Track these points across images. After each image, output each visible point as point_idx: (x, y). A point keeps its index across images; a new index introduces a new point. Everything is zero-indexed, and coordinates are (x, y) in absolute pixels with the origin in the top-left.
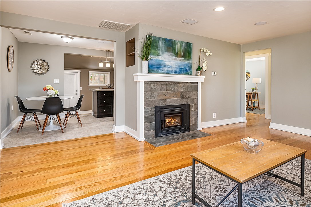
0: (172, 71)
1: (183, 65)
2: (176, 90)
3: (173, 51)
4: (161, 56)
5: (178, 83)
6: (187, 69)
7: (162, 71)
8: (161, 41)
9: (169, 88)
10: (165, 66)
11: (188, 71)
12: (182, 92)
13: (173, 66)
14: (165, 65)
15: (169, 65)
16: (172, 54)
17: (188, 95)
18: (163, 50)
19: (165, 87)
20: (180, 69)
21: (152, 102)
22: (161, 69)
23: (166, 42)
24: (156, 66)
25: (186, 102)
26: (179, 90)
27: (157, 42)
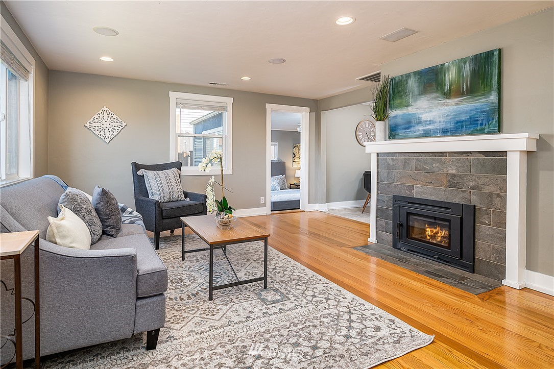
0: (436, 130)
1: (466, 112)
2: (436, 169)
3: (437, 89)
4: (412, 106)
5: (442, 154)
6: (477, 120)
7: (415, 134)
8: (412, 79)
9: (420, 166)
10: (419, 123)
11: (482, 124)
12: (453, 175)
13: (438, 120)
14: (419, 120)
15: (429, 119)
16: (434, 95)
17: (472, 184)
18: (416, 93)
19: (413, 163)
20: (458, 122)
21: (389, 187)
22: (412, 129)
23: (421, 77)
24: (403, 126)
25: (463, 198)
26: (445, 170)
27: (405, 83)
